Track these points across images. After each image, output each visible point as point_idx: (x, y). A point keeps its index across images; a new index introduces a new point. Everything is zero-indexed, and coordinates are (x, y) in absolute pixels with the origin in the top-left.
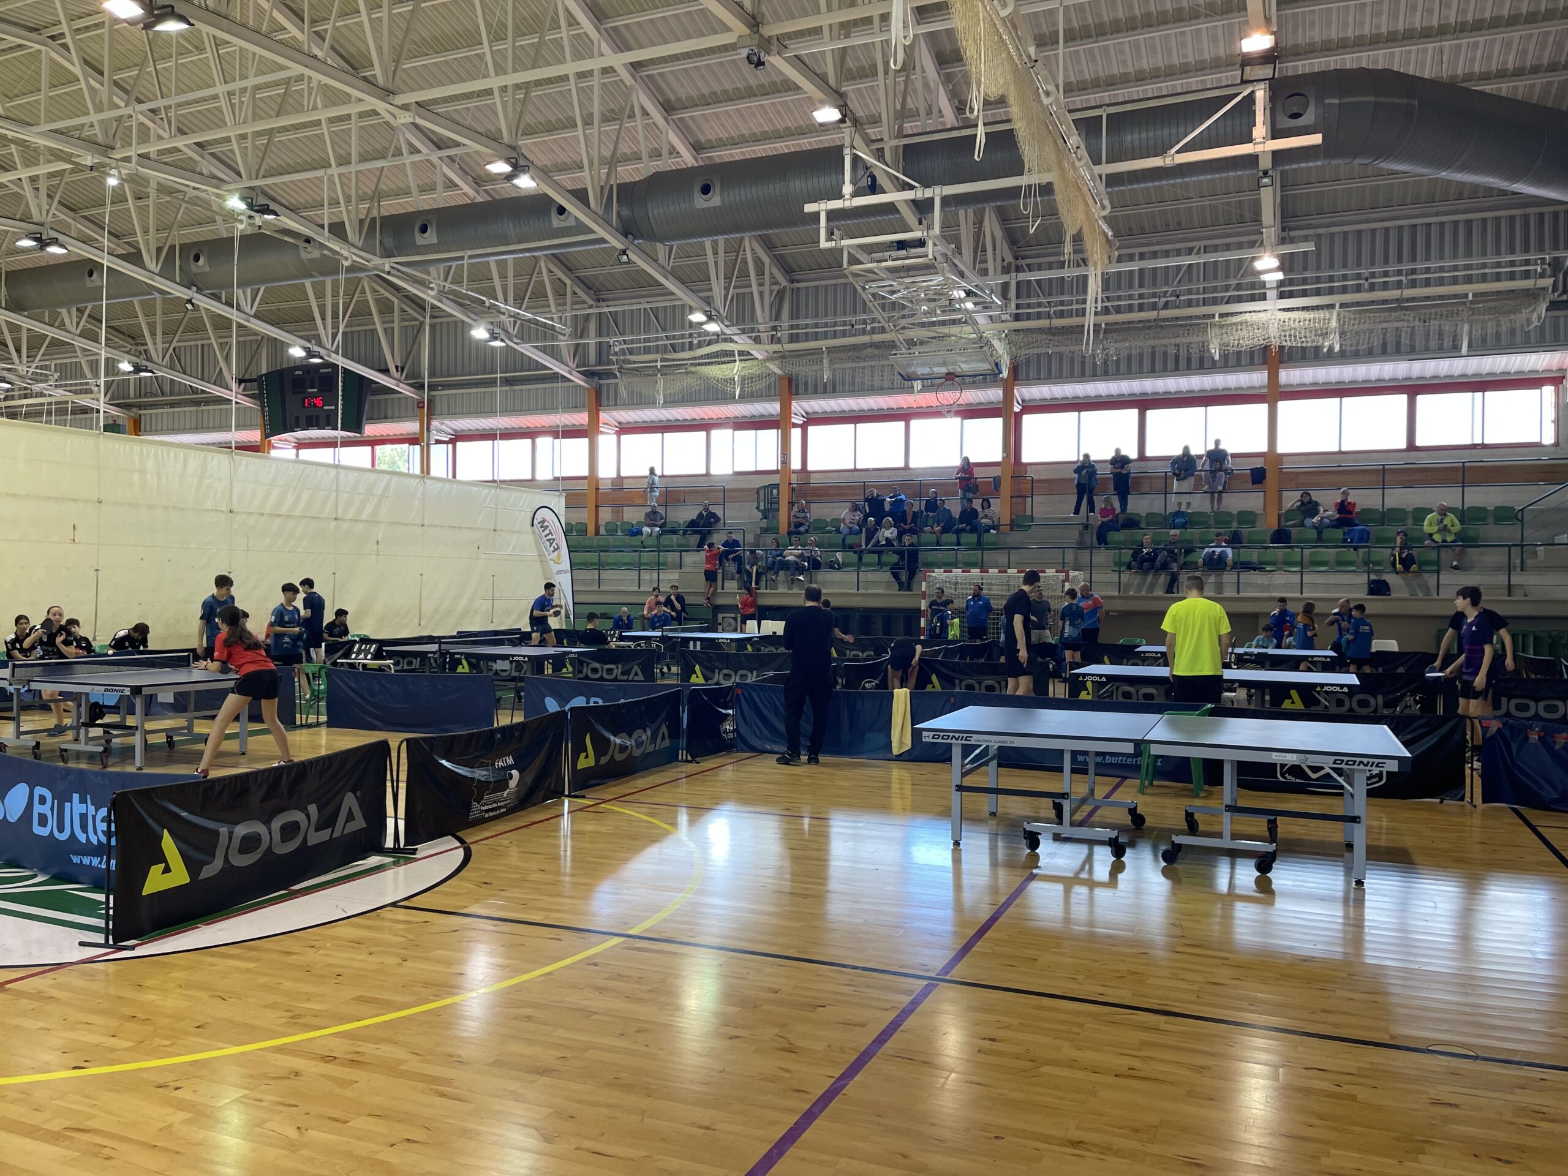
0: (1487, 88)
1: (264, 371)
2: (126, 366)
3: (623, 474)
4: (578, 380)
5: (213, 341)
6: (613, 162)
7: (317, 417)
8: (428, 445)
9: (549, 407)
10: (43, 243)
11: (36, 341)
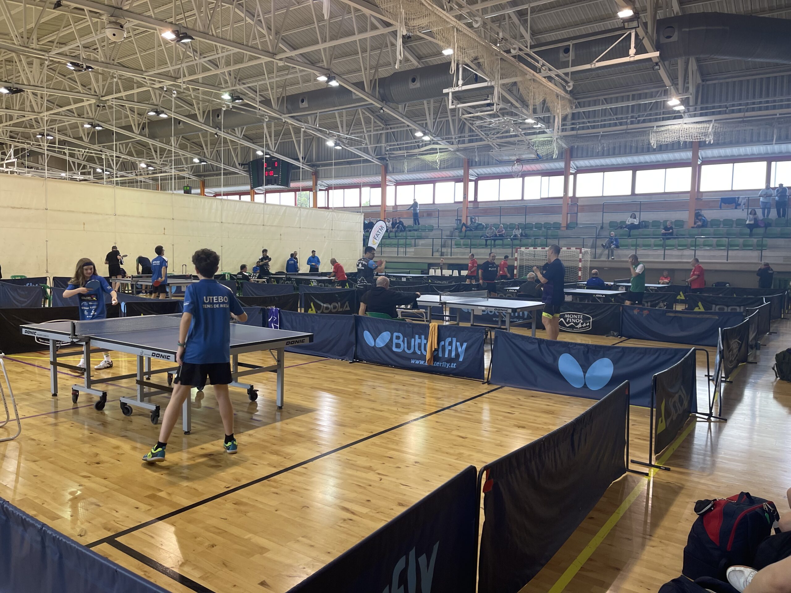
0: (767, 15)
1: (252, 160)
2: (196, 160)
3: (397, 204)
4: (376, 162)
5: (231, 147)
6: (376, 67)
7: (271, 180)
8: (316, 192)
9: (365, 174)
10: (158, 113)
11: (162, 150)
